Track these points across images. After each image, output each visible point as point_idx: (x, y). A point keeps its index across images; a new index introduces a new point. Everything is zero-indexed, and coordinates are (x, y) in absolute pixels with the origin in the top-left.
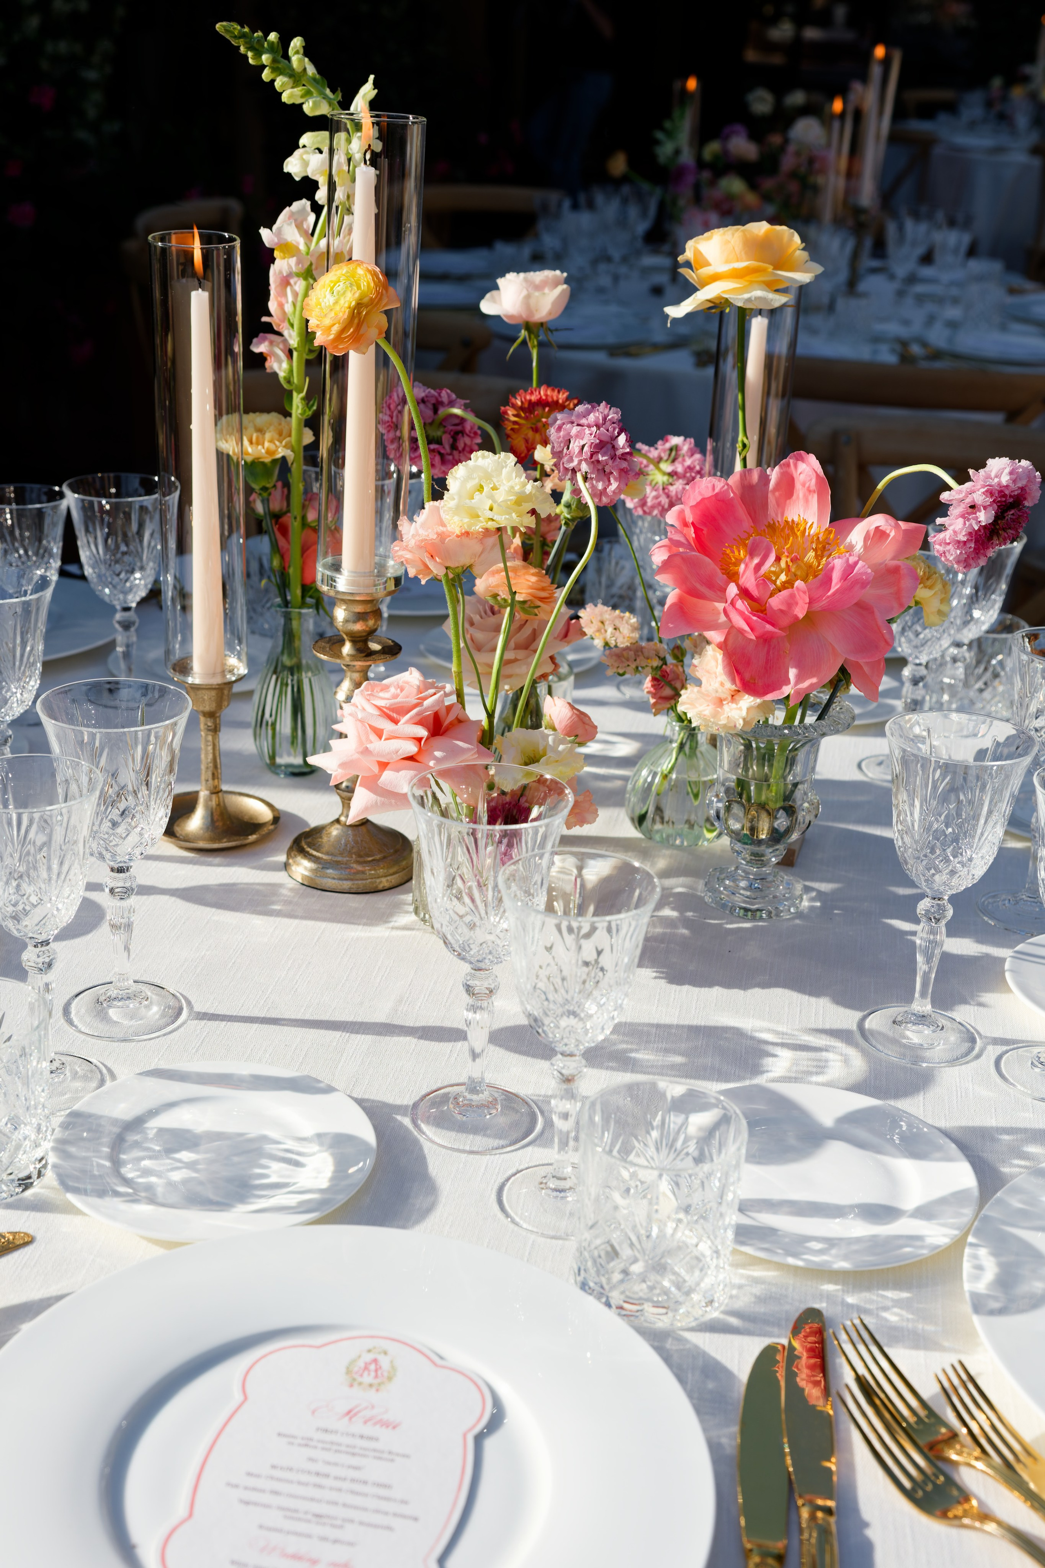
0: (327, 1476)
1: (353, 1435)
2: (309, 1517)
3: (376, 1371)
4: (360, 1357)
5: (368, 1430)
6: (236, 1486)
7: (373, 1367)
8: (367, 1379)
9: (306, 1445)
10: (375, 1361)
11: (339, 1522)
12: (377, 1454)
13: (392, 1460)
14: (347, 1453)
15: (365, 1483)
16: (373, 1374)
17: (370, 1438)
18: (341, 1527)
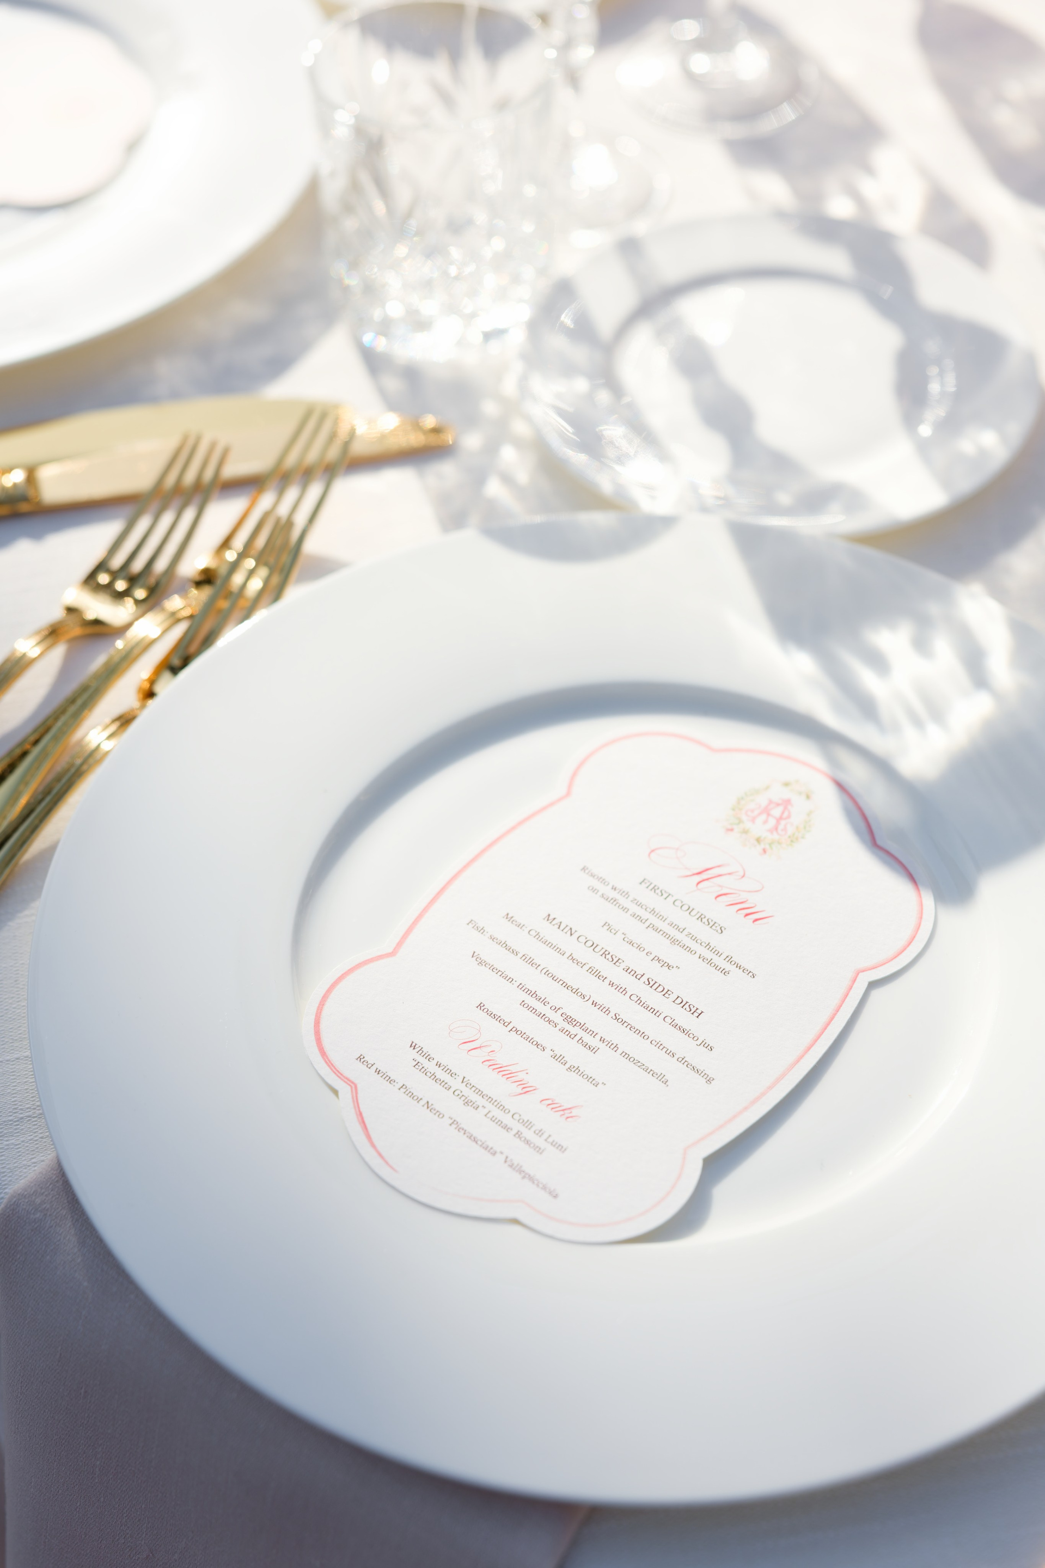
0: (616, 961)
1: (690, 910)
2: (556, 1017)
3: (779, 820)
4: (767, 788)
5: (720, 912)
6: (482, 930)
7: (777, 812)
8: (759, 828)
9: (614, 901)
10: (787, 803)
11: (594, 1042)
12: (709, 955)
13: (725, 972)
14: (666, 935)
15: (666, 993)
16: (772, 822)
17: (711, 924)
18: (593, 1050)
